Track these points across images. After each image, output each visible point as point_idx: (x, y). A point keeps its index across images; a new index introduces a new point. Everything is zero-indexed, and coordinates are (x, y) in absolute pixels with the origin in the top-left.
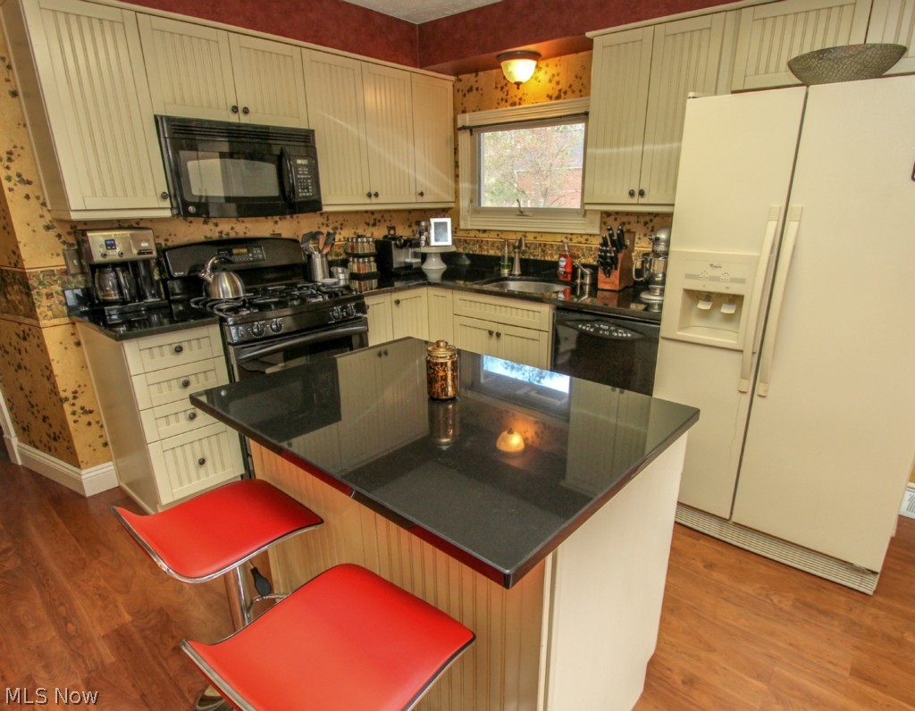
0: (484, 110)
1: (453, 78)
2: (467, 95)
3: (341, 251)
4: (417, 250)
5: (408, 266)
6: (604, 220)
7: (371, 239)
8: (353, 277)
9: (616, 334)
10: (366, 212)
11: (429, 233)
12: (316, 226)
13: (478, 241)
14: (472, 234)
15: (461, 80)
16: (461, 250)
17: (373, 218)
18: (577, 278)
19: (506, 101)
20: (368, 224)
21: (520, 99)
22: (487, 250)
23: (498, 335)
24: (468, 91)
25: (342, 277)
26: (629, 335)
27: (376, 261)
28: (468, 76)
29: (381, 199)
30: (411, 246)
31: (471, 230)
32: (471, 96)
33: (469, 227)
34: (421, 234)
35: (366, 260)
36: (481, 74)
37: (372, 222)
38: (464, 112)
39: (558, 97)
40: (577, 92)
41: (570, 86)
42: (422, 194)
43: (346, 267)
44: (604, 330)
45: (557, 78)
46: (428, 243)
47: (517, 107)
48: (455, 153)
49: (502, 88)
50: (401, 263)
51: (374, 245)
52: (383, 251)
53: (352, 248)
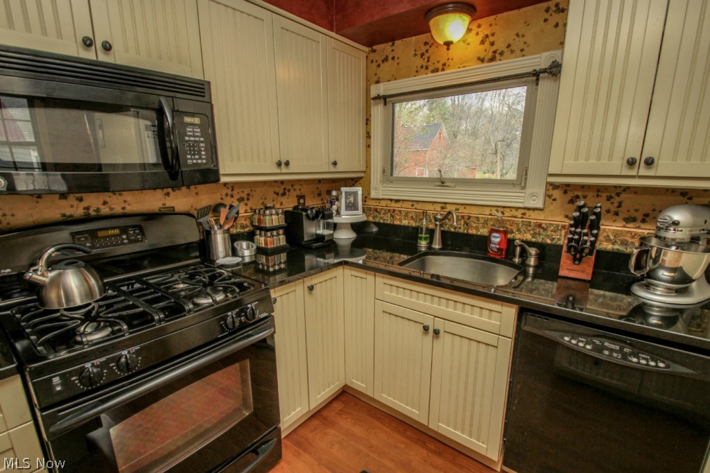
0: (399, 79)
1: (367, 49)
2: (382, 65)
3: (248, 222)
4: (330, 221)
5: (320, 238)
6: (548, 193)
7: (280, 211)
8: (260, 251)
9: (635, 360)
10: (276, 181)
11: (340, 203)
12: (220, 197)
13: (389, 210)
14: (383, 203)
15: (375, 51)
16: (371, 219)
17: (283, 188)
18: (514, 256)
19: (427, 68)
20: (278, 194)
21: (444, 65)
22: (400, 220)
23: (436, 332)
24: (383, 61)
25: (246, 251)
26: (661, 365)
27: (285, 233)
28: (382, 46)
29: (292, 169)
30: (323, 217)
31: (383, 199)
32: (385, 66)
33: (381, 197)
34: (332, 203)
35: (275, 233)
36: (398, 43)
37: (281, 191)
38: (377, 82)
39: (492, 59)
40: (518, 51)
41: (509, 46)
42: (335, 164)
43: (253, 241)
44: (611, 350)
45: (491, 39)
46: (338, 213)
47: (440, 73)
48: (367, 124)
49: (422, 55)
50: (312, 235)
51: (283, 216)
52: (293, 223)
53: (260, 221)
